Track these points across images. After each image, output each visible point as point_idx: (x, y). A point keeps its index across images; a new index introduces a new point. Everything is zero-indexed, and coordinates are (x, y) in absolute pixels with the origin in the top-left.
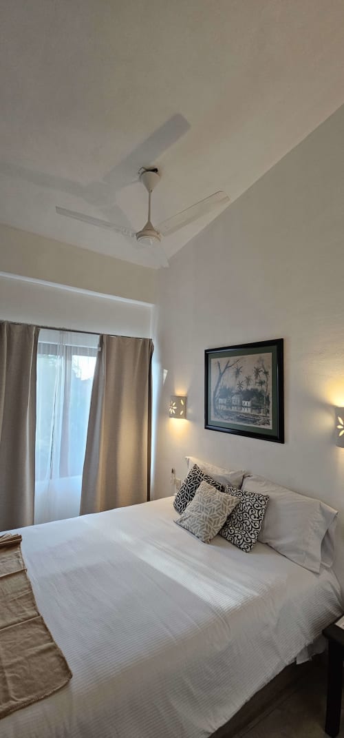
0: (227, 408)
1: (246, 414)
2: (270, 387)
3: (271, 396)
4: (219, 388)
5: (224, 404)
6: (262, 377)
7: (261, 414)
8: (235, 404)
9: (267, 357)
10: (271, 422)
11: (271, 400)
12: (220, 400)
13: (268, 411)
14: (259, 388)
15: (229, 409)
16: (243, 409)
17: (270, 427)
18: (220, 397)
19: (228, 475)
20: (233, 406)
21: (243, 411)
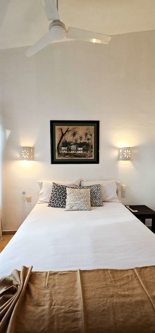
0: (68, 151)
1: (80, 154)
2: (93, 141)
3: (93, 145)
4: (62, 142)
5: (65, 150)
6: (89, 136)
7: (88, 153)
8: (73, 149)
9: (92, 128)
10: (93, 156)
11: (93, 147)
12: (63, 148)
13: (92, 152)
14: (87, 142)
15: (69, 152)
16: (78, 151)
17: (93, 158)
18: (62, 147)
19: (75, 182)
20: (72, 150)
21: (78, 152)
